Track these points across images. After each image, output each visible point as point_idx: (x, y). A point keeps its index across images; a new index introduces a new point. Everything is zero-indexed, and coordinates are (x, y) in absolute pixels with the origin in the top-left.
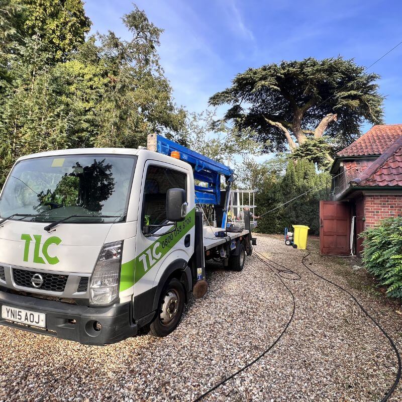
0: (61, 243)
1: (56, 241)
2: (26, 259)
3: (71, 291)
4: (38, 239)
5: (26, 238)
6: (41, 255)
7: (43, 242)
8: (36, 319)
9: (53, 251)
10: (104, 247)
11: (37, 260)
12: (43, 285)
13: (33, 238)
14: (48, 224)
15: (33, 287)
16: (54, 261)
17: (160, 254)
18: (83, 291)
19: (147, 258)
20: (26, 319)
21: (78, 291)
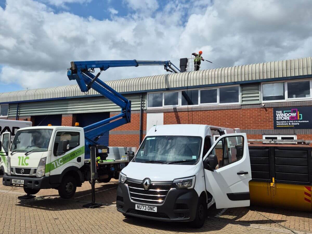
0: (29, 159)
1: (28, 158)
2: (19, 164)
3: (32, 174)
4: (23, 157)
5: (19, 157)
6: (24, 163)
7: (24, 158)
8: (22, 182)
9: (27, 161)
10: (41, 159)
11: (23, 164)
12: (24, 172)
13: (21, 157)
14: (25, 153)
15: (21, 174)
16: (27, 164)
17: (62, 163)
18: (35, 173)
19: (56, 163)
20: (19, 182)
21: (34, 174)
